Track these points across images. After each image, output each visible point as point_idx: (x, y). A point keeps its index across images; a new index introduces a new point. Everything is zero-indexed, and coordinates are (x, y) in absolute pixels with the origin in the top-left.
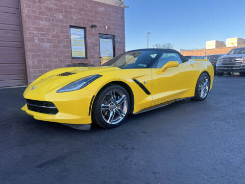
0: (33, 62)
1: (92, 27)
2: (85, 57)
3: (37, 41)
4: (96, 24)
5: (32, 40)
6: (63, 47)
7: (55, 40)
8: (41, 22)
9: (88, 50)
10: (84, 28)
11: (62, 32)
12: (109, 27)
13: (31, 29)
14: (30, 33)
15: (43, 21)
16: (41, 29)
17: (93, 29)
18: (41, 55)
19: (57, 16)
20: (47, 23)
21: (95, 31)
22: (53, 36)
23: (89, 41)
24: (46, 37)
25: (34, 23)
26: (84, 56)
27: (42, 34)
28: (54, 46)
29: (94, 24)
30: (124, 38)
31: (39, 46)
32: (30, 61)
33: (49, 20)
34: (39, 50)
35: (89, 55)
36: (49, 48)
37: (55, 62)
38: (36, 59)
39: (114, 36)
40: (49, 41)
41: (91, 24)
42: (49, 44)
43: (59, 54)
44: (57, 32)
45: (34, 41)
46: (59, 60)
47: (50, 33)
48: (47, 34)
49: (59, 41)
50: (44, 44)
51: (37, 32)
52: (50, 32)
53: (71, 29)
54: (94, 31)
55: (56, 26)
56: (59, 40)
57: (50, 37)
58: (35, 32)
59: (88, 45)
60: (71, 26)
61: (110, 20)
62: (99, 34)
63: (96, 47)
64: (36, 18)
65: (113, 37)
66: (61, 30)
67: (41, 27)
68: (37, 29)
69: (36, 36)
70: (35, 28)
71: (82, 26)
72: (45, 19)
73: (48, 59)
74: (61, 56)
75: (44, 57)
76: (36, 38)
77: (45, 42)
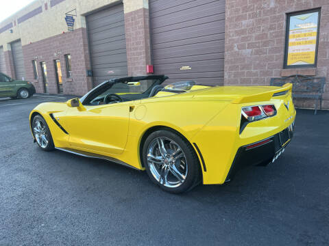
0: (229, 76)
2: (312, 63)
5: (231, 48)
6: (270, 51)
7: (259, 43)
8: (244, 22)
10: (318, 9)
11: (270, 29)
13: (231, 34)
14: (230, 40)
15: (246, 19)
16: (243, 32)
18: (238, 67)
19: (266, 6)
20: (251, 21)
22: (257, 38)
23: (322, 34)
24: (247, 41)
25: (235, 26)
27: (242, 38)
28: (257, 53)
31: (238, 54)
33: (254, 16)
34: (237, 59)
36: (249, 56)
37: (256, 74)
38: (233, 72)
40: (251, 46)
42: (250, 50)
43: (262, 63)
44: (263, 30)
45: (233, 49)
46: (261, 72)
47: (253, 35)
48: (249, 36)
49: (266, 44)
50: (244, 51)
51: (237, 37)
52: (253, 33)
55: (263, 20)
56: (265, 42)
57: (253, 40)
58: (234, 38)
60: (289, 15)
64: (238, 18)
66: (271, 25)
67: (243, 28)
68: (237, 33)
69: (236, 42)
70: (236, 32)
71: (312, 7)
72: (249, 15)
73: (246, 71)
74: (265, 66)
75: (241, 69)
76: (235, 44)
77: (245, 49)
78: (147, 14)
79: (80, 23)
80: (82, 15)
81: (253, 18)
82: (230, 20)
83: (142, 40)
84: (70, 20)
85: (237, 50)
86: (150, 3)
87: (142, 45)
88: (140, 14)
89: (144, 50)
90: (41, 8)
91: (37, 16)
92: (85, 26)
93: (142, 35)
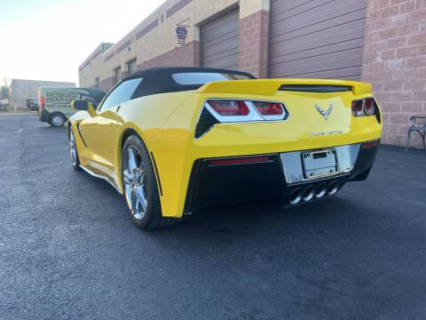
3: (379, 59)
5: (373, 57)
7: (415, 48)
8: (393, 18)
13: (374, 38)
14: (371, 46)
15: (398, 14)
16: (391, 33)
20: (405, 16)
22: (411, 42)
24: (397, 46)
25: (381, 25)
27: (390, 43)
28: (411, 64)
31: (383, 66)
33: (409, 8)
34: (381, 74)
36: (398, 69)
37: (407, 97)
40: (402, 54)
42: (401, 60)
44: (422, 29)
45: (374, 60)
46: (415, 93)
47: (407, 36)
48: (401, 39)
50: (391, 62)
51: (382, 41)
52: (408, 33)
56: (424, 48)
57: (406, 45)
58: (378, 42)
64: (386, 13)
67: (391, 27)
68: (383, 35)
69: (380, 49)
70: (381, 33)
72: (403, 7)
73: (392, 92)
76: (379, 52)
77: (393, 58)
78: (267, 17)
79: (193, 35)
80: (196, 25)
81: (408, 10)
82: (374, 16)
83: (257, 52)
84: (181, 32)
85: (381, 61)
86: (271, 3)
87: (257, 59)
88: (257, 18)
89: (258, 65)
90: (157, 21)
91: (153, 30)
92: (198, 39)
93: (257, 45)
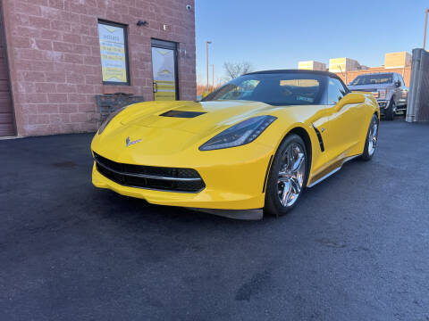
0: (29, 90)
1: (139, 24)
2: (125, 81)
3: (34, 46)
4: (146, 19)
5: (26, 43)
6: (86, 60)
7: (70, 46)
8: (42, 8)
9: (132, 69)
10: (125, 26)
11: (83, 31)
12: (168, 27)
13: (23, 20)
14: (20, 29)
15: (46, 5)
17: (141, 28)
18: (42, 75)
20: (55, 11)
21: (145, 34)
22: (66, 38)
23: (133, 52)
24: (52, 38)
25: (29, 9)
26: (124, 79)
27: (44, 32)
28: (70, 59)
29: (143, 19)
30: (194, 49)
31: (41, 55)
32: (21, 86)
34: (40, 63)
35: (133, 77)
36: (58, 62)
37: (71, 89)
38: (34, 83)
39: (176, 44)
40: (58, 47)
41: (137, 19)
42: (57, 54)
43: (78, 74)
44: (74, 30)
45: (29, 46)
46: (78, 86)
47: (61, 32)
48: (55, 33)
49: (79, 49)
50: (49, 52)
51: (34, 28)
52: (62, 29)
53: (100, 25)
54: (142, 31)
55: (72, 17)
56: (78, 47)
57: (61, 40)
58: (29, 27)
59: (133, 59)
60: (101, 21)
61: (170, 14)
62: (153, 38)
63: (146, 64)
65: (175, 46)
66: (83, 27)
67: (43, 17)
68: (33, 21)
69: (33, 35)
70: (31, 19)
71: (122, 22)
72: (51, 1)
73: (57, 84)
74: (82, 78)
75: (49, 80)
76: (33, 39)
77: (50, 49)
81: (57, 7)
85: (36, 48)
